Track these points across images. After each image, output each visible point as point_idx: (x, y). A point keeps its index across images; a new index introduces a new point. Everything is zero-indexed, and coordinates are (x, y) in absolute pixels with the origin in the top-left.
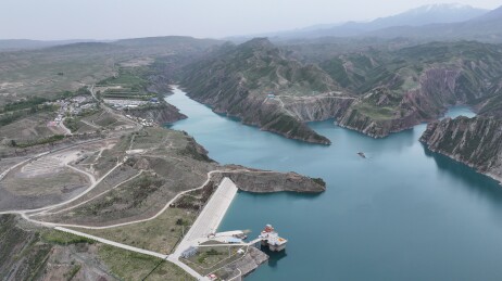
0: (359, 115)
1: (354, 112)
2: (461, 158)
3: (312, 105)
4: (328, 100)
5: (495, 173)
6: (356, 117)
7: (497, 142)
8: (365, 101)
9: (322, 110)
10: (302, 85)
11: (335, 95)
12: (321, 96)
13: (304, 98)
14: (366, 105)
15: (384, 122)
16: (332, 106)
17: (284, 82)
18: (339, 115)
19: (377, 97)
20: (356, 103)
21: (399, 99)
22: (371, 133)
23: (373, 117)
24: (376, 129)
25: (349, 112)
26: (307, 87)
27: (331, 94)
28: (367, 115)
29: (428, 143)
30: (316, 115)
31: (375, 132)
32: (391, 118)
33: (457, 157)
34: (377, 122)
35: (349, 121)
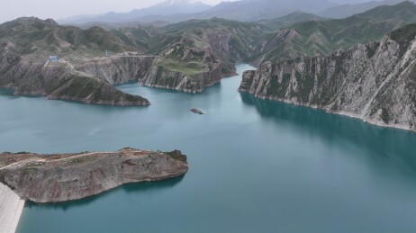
0: (166, 71)
1: (160, 69)
2: (299, 100)
3: (108, 66)
4: (124, 60)
5: (349, 110)
6: (163, 75)
8: (168, 57)
9: (121, 71)
10: (89, 47)
11: (130, 54)
12: (116, 56)
13: (97, 58)
14: (171, 61)
15: (197, 75)
16: (130, 66)
17: (66, 45)
18: (140, 76)
19: (181, 51)
20: (159, 60)
21: (202, 54)
22: (188, 88)
23: (183, 72)
24: (192, 83)
25: (154, 70)
26: (95, 49)
27: (126, 53)
28: (175, 70)
29: (251, 92)
30: (115, 77)
31: (192, 87)
32: (202, 71)
33: (294, 100)
34: (191, 76)
35: (157, 80)
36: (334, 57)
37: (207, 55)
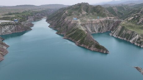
0: (126, 30)
1: (123, 28)
3: (97, 24)
4: (106, 21)
6: (124, 31)
8: (129, 21)
10: (93, 14)
11: (110, 19)
12: (103, 19)
13: (93, 20)
14: (131, 24)
16: (109, 24)
18: (112, 29)
19: (138, 19)
20: (124, 23)
22: (138, 43)
23: (136, 31)
24: (141, 40)
25: (119, 28)
26: (95, 15)
27: (108, 18)
28: (132, 30)
30: (99, 30)
34: (142, 35)
35: (120, 34)
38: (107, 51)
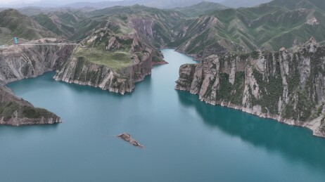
0: (87, 64)
1: (81, 61)
3: (17, 56)
4: (40, 48)
6: (84, 68)
7: (310, 82)
8: (90, 46)
9: (34, 63)
11: (47, 41)
12: (29, 44)
14: (93, 50)
15: (125, 70)
16: (47, 55)
18: (58, 66)
20: (80, 49)
21: (129, 42)
22: (114, 87)
23: (108, 65)
24: (119, 81)
25: (73, 62)
26: (6, 34)
27: (42, 40)
28: (99, 63)
29: (192, 92)
30: (26, 70)
31: (119, 87)
32: (130, 64)
33: (257, 110)
34: (118, 71)
35: (76, 73)
36: (306, 53)
37: (135, 43)
38: (55, 117)
